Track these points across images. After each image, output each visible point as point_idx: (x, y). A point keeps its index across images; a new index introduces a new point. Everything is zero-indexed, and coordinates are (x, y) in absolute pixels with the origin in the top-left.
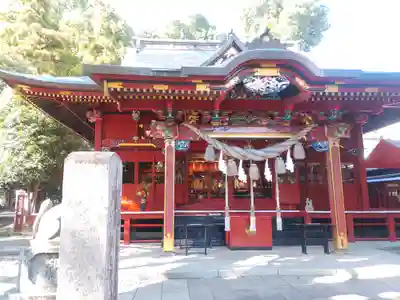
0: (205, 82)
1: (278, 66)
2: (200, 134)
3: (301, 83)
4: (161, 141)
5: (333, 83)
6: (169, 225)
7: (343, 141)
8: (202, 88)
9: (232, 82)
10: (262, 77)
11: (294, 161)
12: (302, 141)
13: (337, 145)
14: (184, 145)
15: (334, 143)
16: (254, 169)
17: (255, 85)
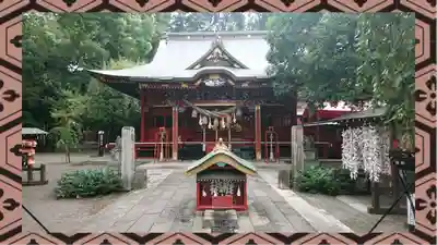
1: (219, 75)
2: (190, 104)
3: (231, 82)
4: (171, 108)
7: (262, 107)
8: (184, 86)
9: (199, 82)
10: (213, 80)
11: (237, 118)
12: (241, 107)
14: (182, 110)
15: (258, 108)
16: (216, 121)
17: (209, 83)
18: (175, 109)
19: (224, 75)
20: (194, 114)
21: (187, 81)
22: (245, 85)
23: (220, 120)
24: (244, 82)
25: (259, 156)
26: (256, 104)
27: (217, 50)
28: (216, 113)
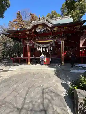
0: (27, 31)
1: (42, 25)
3: (48, 28)
5: (55, 28)
6: (29, 60)
7: (64, 41)
8: (27, 32)
9: (33, 30)
10: (40, 28)
11: (53, 46)
12: (55, 42)
13: (63, 42)
15: (62, 42)
16: (44, 49)
18: (28, 44)
20: (35, 47)
22: (55, 29)
23: (46, 48)
25: (63, 63)
26: (62, 40)
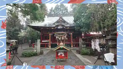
2: (54, 33)
8: (53, 28)
9: (56, 28)
15: (71, 34)
16: (61, 37)
17: (59, 28)
18: (50, 34)
19: (63, 26)
20: (55, 36)
21: (53, 27)
22: (68, 28)
23: (62, 37)
24: (68, 27)
25: (72, 46)
26: (71, 33)
27: (61, 19)
28: (61, 35)
